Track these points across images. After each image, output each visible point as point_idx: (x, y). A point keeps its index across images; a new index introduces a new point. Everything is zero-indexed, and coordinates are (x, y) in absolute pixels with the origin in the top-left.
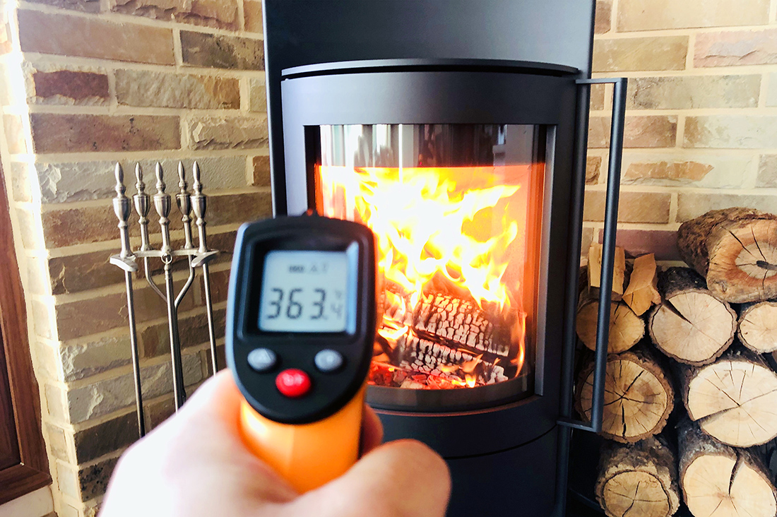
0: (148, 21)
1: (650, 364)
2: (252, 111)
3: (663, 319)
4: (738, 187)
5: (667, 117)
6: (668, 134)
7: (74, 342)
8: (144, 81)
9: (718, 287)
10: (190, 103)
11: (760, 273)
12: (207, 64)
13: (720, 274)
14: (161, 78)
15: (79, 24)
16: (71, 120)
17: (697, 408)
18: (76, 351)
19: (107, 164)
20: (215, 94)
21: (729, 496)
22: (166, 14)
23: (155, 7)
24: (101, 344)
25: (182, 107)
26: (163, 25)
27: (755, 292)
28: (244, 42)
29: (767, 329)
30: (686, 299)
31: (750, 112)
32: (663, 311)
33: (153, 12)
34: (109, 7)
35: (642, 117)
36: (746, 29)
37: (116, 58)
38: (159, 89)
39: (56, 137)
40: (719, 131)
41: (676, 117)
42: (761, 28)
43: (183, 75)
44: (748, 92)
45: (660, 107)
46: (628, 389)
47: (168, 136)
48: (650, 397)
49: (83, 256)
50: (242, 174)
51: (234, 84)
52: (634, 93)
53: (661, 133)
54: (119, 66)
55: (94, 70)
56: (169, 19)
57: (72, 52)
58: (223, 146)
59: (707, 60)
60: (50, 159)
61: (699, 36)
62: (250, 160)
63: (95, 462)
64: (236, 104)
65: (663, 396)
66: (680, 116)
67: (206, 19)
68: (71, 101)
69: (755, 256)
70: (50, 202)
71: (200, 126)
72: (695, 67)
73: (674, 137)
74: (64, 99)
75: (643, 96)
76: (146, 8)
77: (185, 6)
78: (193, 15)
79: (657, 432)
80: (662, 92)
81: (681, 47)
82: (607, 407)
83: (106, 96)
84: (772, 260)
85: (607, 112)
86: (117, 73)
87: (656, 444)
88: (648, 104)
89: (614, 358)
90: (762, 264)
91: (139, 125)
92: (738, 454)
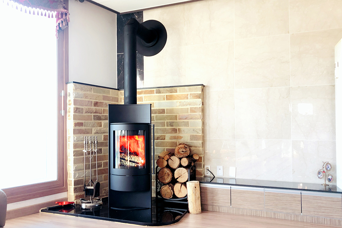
0: (89, 114)
1: (168, 169)
2: (104, 127)
3: (170, 161)
4: (187, 140)
5: (175, 128)
7: (75, 165)
8: (88, 123)
9: (177, 155)
11: (183, 153)
12: (97, 120)
13: (176, 153)
14: (90, 122)
15: (80, 115)
16: (78, 129)
17: (176, 177)
18: (75, 166)
19: (82, 136)
20: (98, 125)
21: (180, 191)
22: (91, 113)
24: (79, 166)
25: (93, 127)
27: (182, 156)
28: (103, 116)
29: (185, 162)
30: (172, 158)
31: (188, 127)
34: (84, 113)
35: (171, 128)
36: (185, 114)
38: (90, 124)
39: (76, 132)
40: (183, 131)
42: (188, 114)
43: (93, 122)
44: (187, 124)
45: (174, 126)
46: (165, 174)
47: (90, 132)
48: (169, 175)
49: (78, 150)
50: (102, 138)
51: (101, 122)
53: (174, 131)
54: (85, 121)
55: (82, 122)
57: (79, 120)
58: (99, 133)
59: (180, 119)
60: (75, 135)
61: (179, 115)
62: (103, 136)
63: (76, 186)
64: (101, 126)
65: (171, 174)
66: (178, 128)
69: (181, 150)
70: (74, 142)
71: (95, 130)
73: (177, 131)
74: (78, 126)
75: (171, 124)
76: (89, 112)
77: (94, 111)
78: (96, 112)
79: (170, 181)
80: (174, 124)
81: (176, 116)
82: (162, 177)
83: (82, 126)
84: (184, 150)
85: (166, 127)
86: (84, 122)
87: (171, 184)
88: (172, 126)
89: (163, 168)
90: (182, 151)
91: (86, 130)
92: (182, 184)
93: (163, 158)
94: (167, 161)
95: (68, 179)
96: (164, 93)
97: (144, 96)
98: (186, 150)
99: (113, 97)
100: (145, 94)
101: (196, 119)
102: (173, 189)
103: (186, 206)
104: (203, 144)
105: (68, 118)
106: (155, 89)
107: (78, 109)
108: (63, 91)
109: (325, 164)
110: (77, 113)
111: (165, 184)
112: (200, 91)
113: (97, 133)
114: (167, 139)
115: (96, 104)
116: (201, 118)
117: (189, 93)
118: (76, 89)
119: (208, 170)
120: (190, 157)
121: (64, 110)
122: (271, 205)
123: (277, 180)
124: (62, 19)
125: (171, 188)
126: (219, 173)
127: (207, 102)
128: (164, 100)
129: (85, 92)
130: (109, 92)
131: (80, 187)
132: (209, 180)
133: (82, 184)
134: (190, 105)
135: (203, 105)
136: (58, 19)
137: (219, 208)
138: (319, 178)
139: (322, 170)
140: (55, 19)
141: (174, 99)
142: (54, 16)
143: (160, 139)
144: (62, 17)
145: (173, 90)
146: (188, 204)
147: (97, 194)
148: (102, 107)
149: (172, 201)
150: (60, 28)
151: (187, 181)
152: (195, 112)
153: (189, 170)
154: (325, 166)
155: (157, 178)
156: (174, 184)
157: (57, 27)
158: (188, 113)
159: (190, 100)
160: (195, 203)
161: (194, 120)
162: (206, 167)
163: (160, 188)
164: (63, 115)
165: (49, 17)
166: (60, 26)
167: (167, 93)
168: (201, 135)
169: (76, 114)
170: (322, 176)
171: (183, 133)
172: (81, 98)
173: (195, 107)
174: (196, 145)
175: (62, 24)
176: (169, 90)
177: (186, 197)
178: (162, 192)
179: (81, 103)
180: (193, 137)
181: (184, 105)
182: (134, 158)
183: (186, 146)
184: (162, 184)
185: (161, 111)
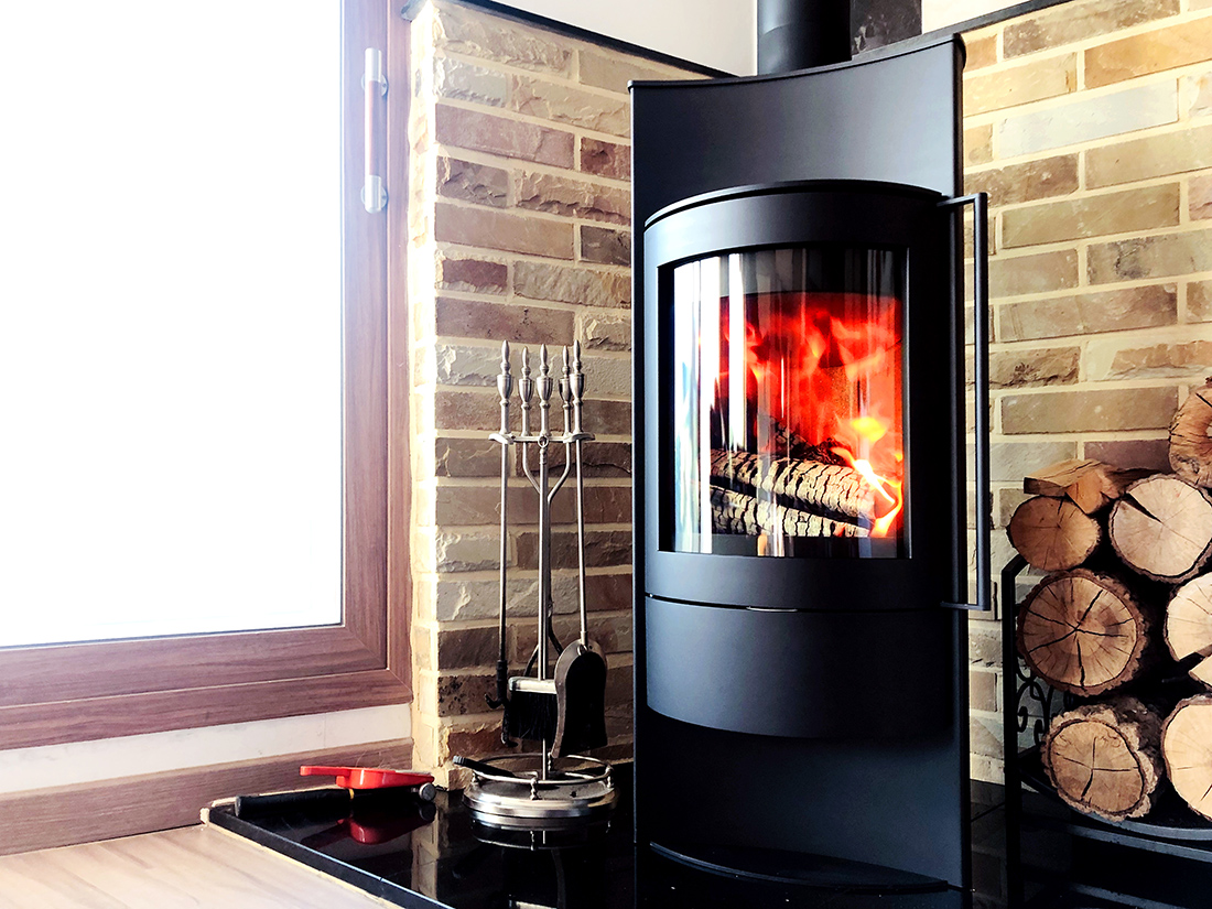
0: (549, 216)
1: (1109, 581)
3: (1122, 518)
5: (1161, 287)
6: (1165, 308)
7: (449, 530)
8: (541, 274)
9: (1187, 467)
10: (585, 299)
12: (606, 261)
13: (1186, 449)
14: (558, 271)
15: (484, 217)
16: (470, 306)
17: (1181, 642)
18: (450, 540)
20: (613, 292)
22: (567, 209)
23: (558, 202)
24: (475, 538)
25: (577, 303)
26: (564, 220)
30: (1148, 491)
32: (1124, 508)
33: (555, 207)
34: (516, 202)
35: (1128, 290)
37: (517, 251)
38: (556, 282)
39: (455, 321)
41: (1174, 285)
43: (581, 270)
45: (1151, 275)
46: (1084, 617)
47: (562, 331)
48: (1113, 628)
49: (467, 441)
52: (1115, 261)
53: (1155, 308)
54: (519, 258)
55: (496, 261)
56: (571, 215)
57: (476, 244)
58: (618, 347)
59: (1202, 210)
60: (447, 341)
61: (1192, 181)
63: (455, 673)
66: (1181, 283)
67: (609, 214)
68: (473, 288)
70: (444, 382)
71: (595, 323)
72: (1193, 219)
73: (1174, 310)
74: (466, 285)
75: (1128, 263)
76: (549, 204)
77: (587, 201)
78: (594, 211)
79: (1129, 677)
80: (1151, 256)
81: (1170, 198)
82: (1060, 648)
83: (504, 286)
85: (1084, 288)
86: (516, 265)
87: (1139, 708)
88: (1135, 274)
89: (1065, 573)
91: (533, 317)
93: (1068, 499)
94: (1102, 515)
95: (415, 621)
96: (1072, 38)
102: (1154, 747)
106: (999, 29)
107: (470, 173)
110: (459, 195)
114: (1096, 377)
115: (599, 157)
118: (454, 39)
125: (1141, 733)
128: (1072, 90)
129: (518, 72)
131: (486, 679)
141: (1156, 68)
143: (1036, 381)
149: (1147, 845)
155: (1012, 650)
156: (1166, 709)
163: (1041, 728)
167: (1092, 31)
169: (457, 202)
172: (494, 102)
178: (1058, 762)
179: (494, 138)
184: (1058, 699)
185: (1045, 176)
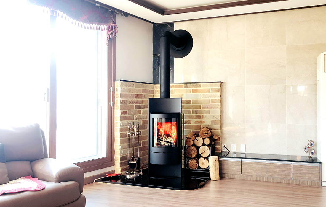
0: (131, 104)
1: (194, 147)
2: (143, 114)
3: (195, 141)
4: (209, 125)
6: (199, 117)
7: (121, 144)
9: (201, 137)
12: (138, 109)
14: (132, 111)
15: (125, 106)
16: (123, 117)
17: (200, 153)
18: (121, 146)
19: (126, 122)
20: (138, 112)
21: (204, 163)
24: (124, 145)
25: (134, 114)
26: (133, 104)
27: (205, 137)
28: (142, 105)
29: (207, 142)
30: (197, 138)
31: (209, 114)
34: (128, 104)
35: (196, 115)
36: (207, 104)
37: (128, 109)
39: (122, 119)
43: (135, 110)
44: (208, 112)
46: (192, 151)
47: (133, 118)
48: (194, 151)
49: (123, 133)
50: (141, 123)
52: (195, 112)
57: (124, 109)
58: (139, 119)
59: (202, 108)
60: (121, 122)
61: (202, 105)
62: (142, 121)
63: (121, 162)
64: (141, 113)
65: (196, 151)
66: (201, 115)
70: (121, 127)
71: (136, 117)
74: (123, 115)
78: (137, 103)
79: (196, 156)
81: (200, 106)
82: (190, 154)
83: (127, 114)
84: (207, 133)
85: (192, 114)
86: (128, 111)
87: (197, 159)
88: (197, 113)
89: (190, 146)
90: (205, 133)
91: (130, 117)
92: (205, 158)
93: (190, 139)
95: (115, 156)
96: (191, 87)
97: (175, 90)
98: (208, 132)
99: (150, 90)
100: (175, 87)
101: (215, 108)
102: (198, 162)
103: (208, 175)
104: (221, 127)
105: (115, 108)
106: (183, 84)
107: (124, 101)
108: (112, 87)
109: (310, 142)
111: (191, 158)
112: (219, 87)
113: (137, 119)
114: (193, 124)
115: (137, 96)
116: (220, 108)
117: (210, 88)
118: (122, 85)
119: (225, 147)
120: (211, 138)
121: (113, 102)
122: (270, 173)
123: (276, 154)
124: (112, 31)
125: (197, 161)
126: (233, 149)
127: (224, 94)
128: (191, 93)
129: (129, 88)
130: (146, 86)
131: (125, 162)
132: (225, 154)
133: (126, 159)
134: (211, 97)
135: (221, 97)
136: (109, 31)
137: (233, 176)
138: (305, 152)
139: (308, 146)
140: (106, 31)
141: (199, 93)
142: (106, 29)
143: (187, 123)
144: (112, 30)
145: (198, 85)
146: (209, 174)
147: (139, 167)
148: (142, 98)
149: (197, 171)
150: (110, 38)
151: (209, 156)
152: (215, 103)
153: (210, 148)
154: (309, 143)
155: (185, 154)
156: (199, 159)
157: (107, 37)
158: (209, 103)
159: (212, 93)
160: (215, 173)
161: (214, 109)
162: (223, 144)
163: (188, 161)
164: (112, 106)
165: (102, 30)
166: (111, 37)
167: (193, 87)
168: (219, 120)
169: (122, 105)
170: (307, 151)
171: (205, 118)
172: (126, 92)
173: (215, 98)
174: (215, 128)
175: (112, 35)
176: (194, 85)
177: (208, 168)
178: (189, 165)
179: (126, 96)
180: (213, 122)
181: (206, 97)
182: (168, 139)
183: (208, 129)
184: (189, 158)
185: (188, 101)
